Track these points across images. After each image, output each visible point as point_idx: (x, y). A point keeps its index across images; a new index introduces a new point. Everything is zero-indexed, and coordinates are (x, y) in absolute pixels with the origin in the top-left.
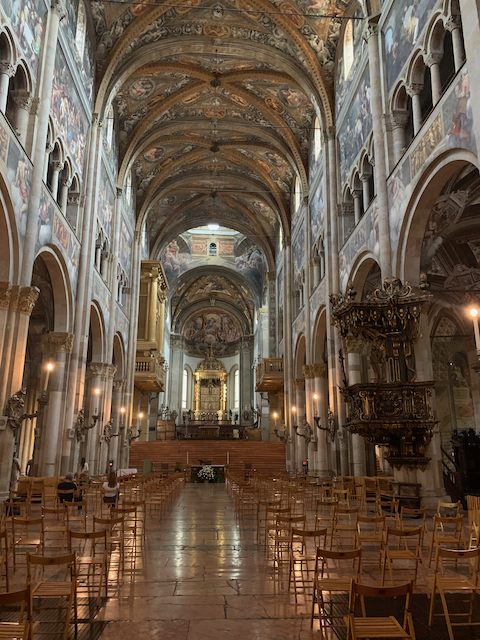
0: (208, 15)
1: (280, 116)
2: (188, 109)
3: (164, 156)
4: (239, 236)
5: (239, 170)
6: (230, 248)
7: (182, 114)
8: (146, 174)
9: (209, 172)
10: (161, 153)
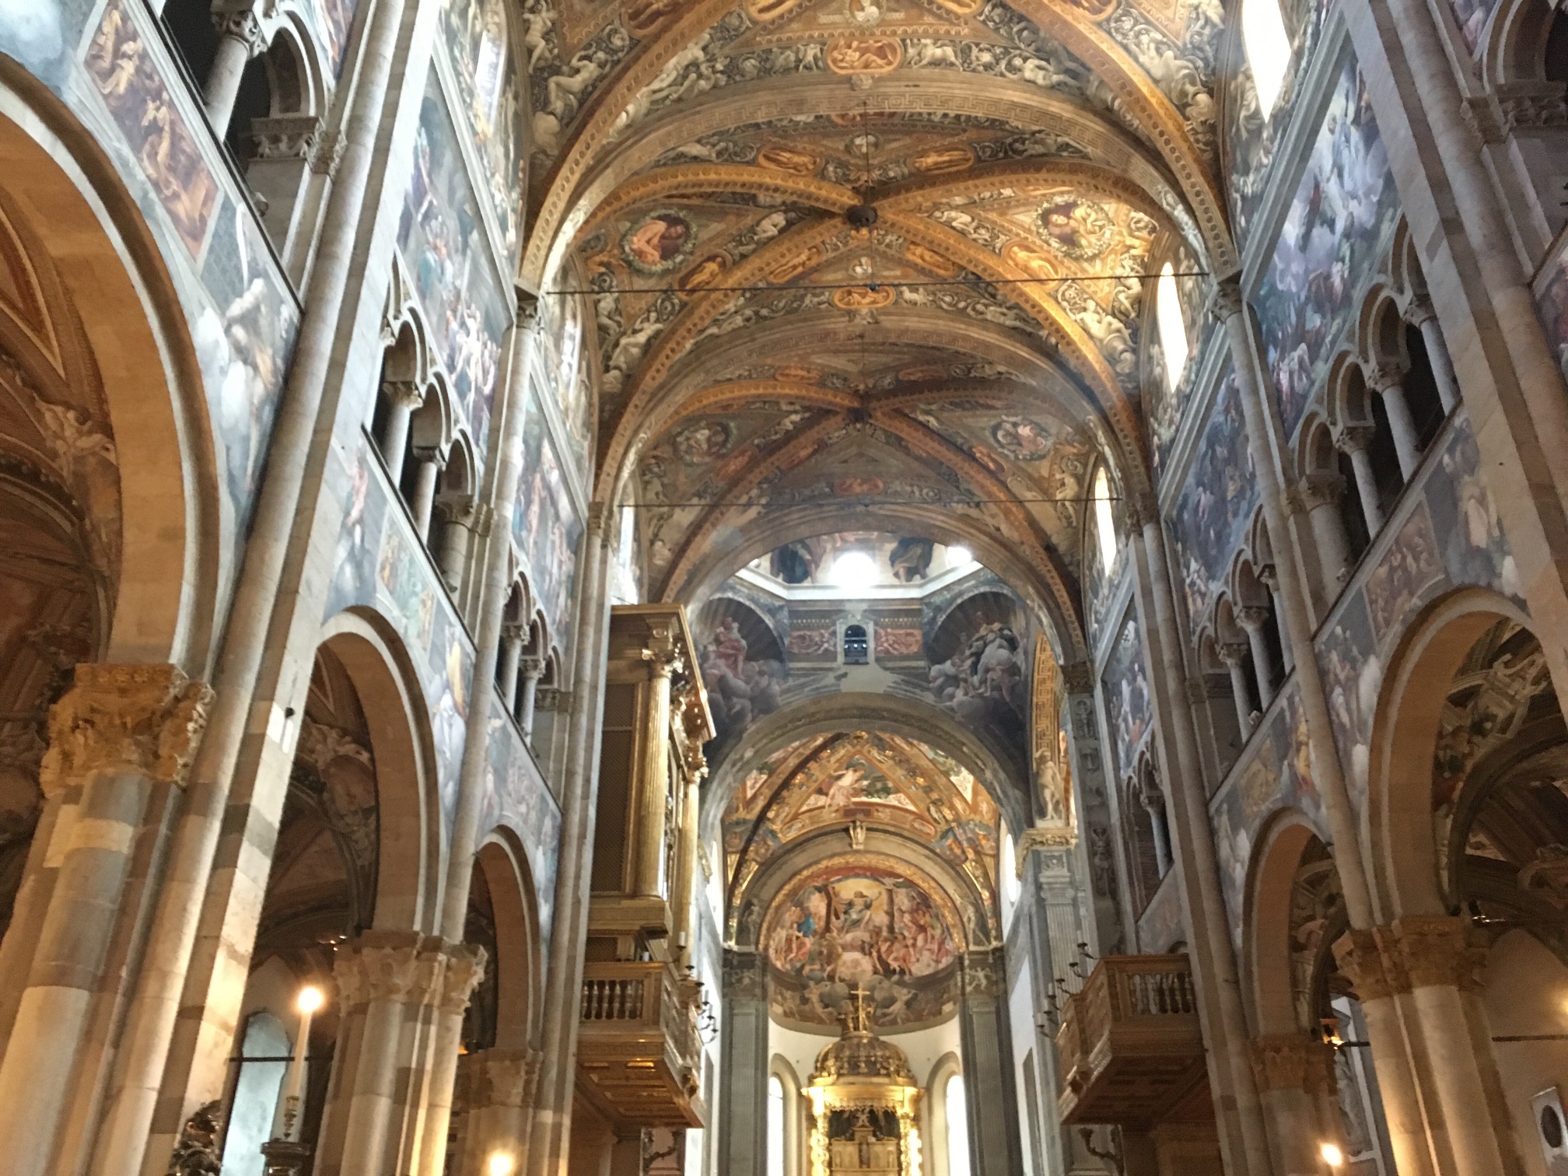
1: (1099, 25)
2: (770, 41)
3: (691, 253)
4: (937, 600)
5: (948, 299)
6: (911, 639)
7: (750, 65)
8: (632, 318)
9: (843, 316)
10: (681, 241)
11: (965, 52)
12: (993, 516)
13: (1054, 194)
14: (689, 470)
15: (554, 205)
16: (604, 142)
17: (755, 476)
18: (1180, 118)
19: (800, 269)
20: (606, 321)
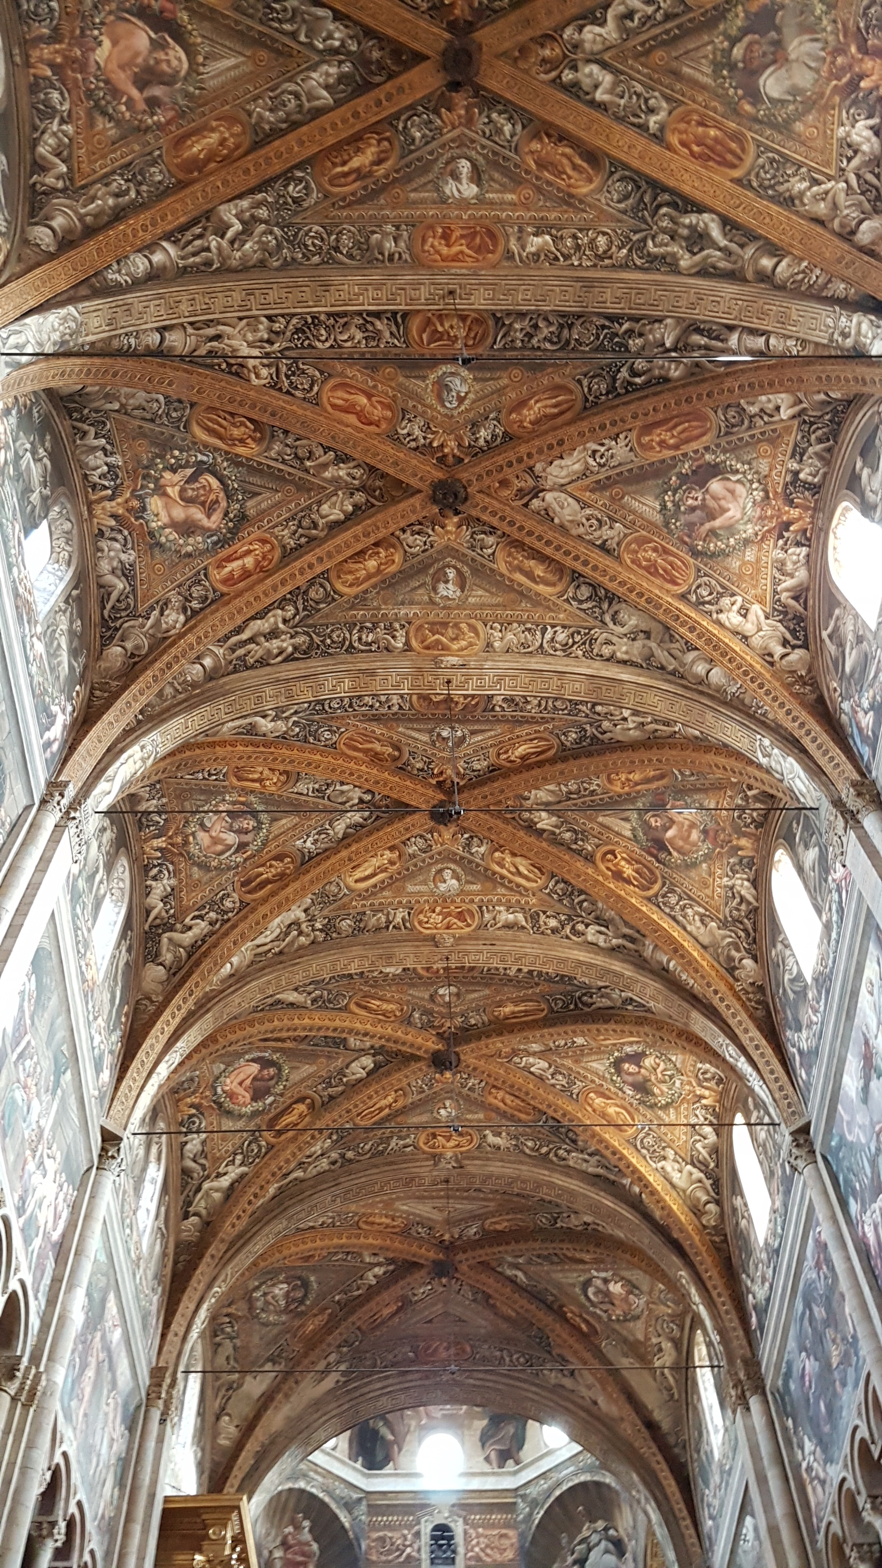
0: (422, 595)
1: (649, 899)
2: (364, 906)
3: (282, 1095)
4: (533, 1491)
5: (530, 1144)
6: (506, 1542)
7: (346, 925)
8: (217, 1161)
9: (427, 1159)
10: (273, 1082)
11: (534, 918)
12: (589, 1387)
13: (623, 1044)
14: (265, 1330)
15: (152, 1046)
16: (207, 989)
17: (334, 1338)
18: (731, 980)
19: (387, 1111)
20: (192, 1164)
